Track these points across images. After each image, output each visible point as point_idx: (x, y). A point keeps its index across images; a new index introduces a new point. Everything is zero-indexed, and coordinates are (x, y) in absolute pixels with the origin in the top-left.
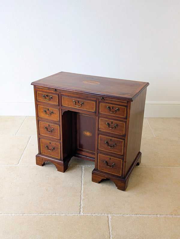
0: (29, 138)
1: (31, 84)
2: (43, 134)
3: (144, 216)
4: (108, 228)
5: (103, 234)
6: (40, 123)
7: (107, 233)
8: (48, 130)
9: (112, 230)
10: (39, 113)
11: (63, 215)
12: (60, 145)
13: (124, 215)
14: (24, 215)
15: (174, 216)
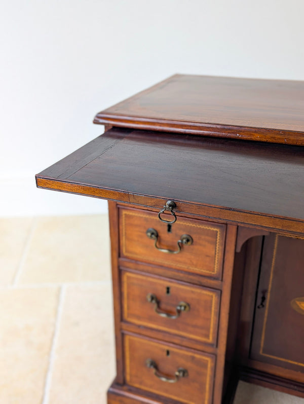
1: (96, 122)
2: (139, 318)
6: (129, 278)
8: (163, 306)
10: (123, 241)
12: (210, 365)
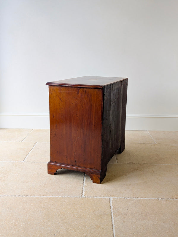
0: (35, 144)
3: (146, 199)
4: (109, 207)
5: (105, 212)
7: (108, 210)
9: (113, 209)
11: (65, 197)
13: (125, 198)
14: (27, 196)
15: (175, 199)
